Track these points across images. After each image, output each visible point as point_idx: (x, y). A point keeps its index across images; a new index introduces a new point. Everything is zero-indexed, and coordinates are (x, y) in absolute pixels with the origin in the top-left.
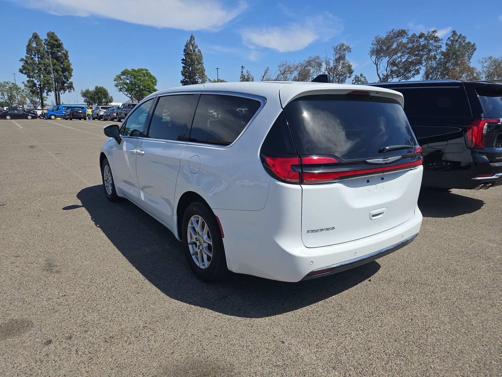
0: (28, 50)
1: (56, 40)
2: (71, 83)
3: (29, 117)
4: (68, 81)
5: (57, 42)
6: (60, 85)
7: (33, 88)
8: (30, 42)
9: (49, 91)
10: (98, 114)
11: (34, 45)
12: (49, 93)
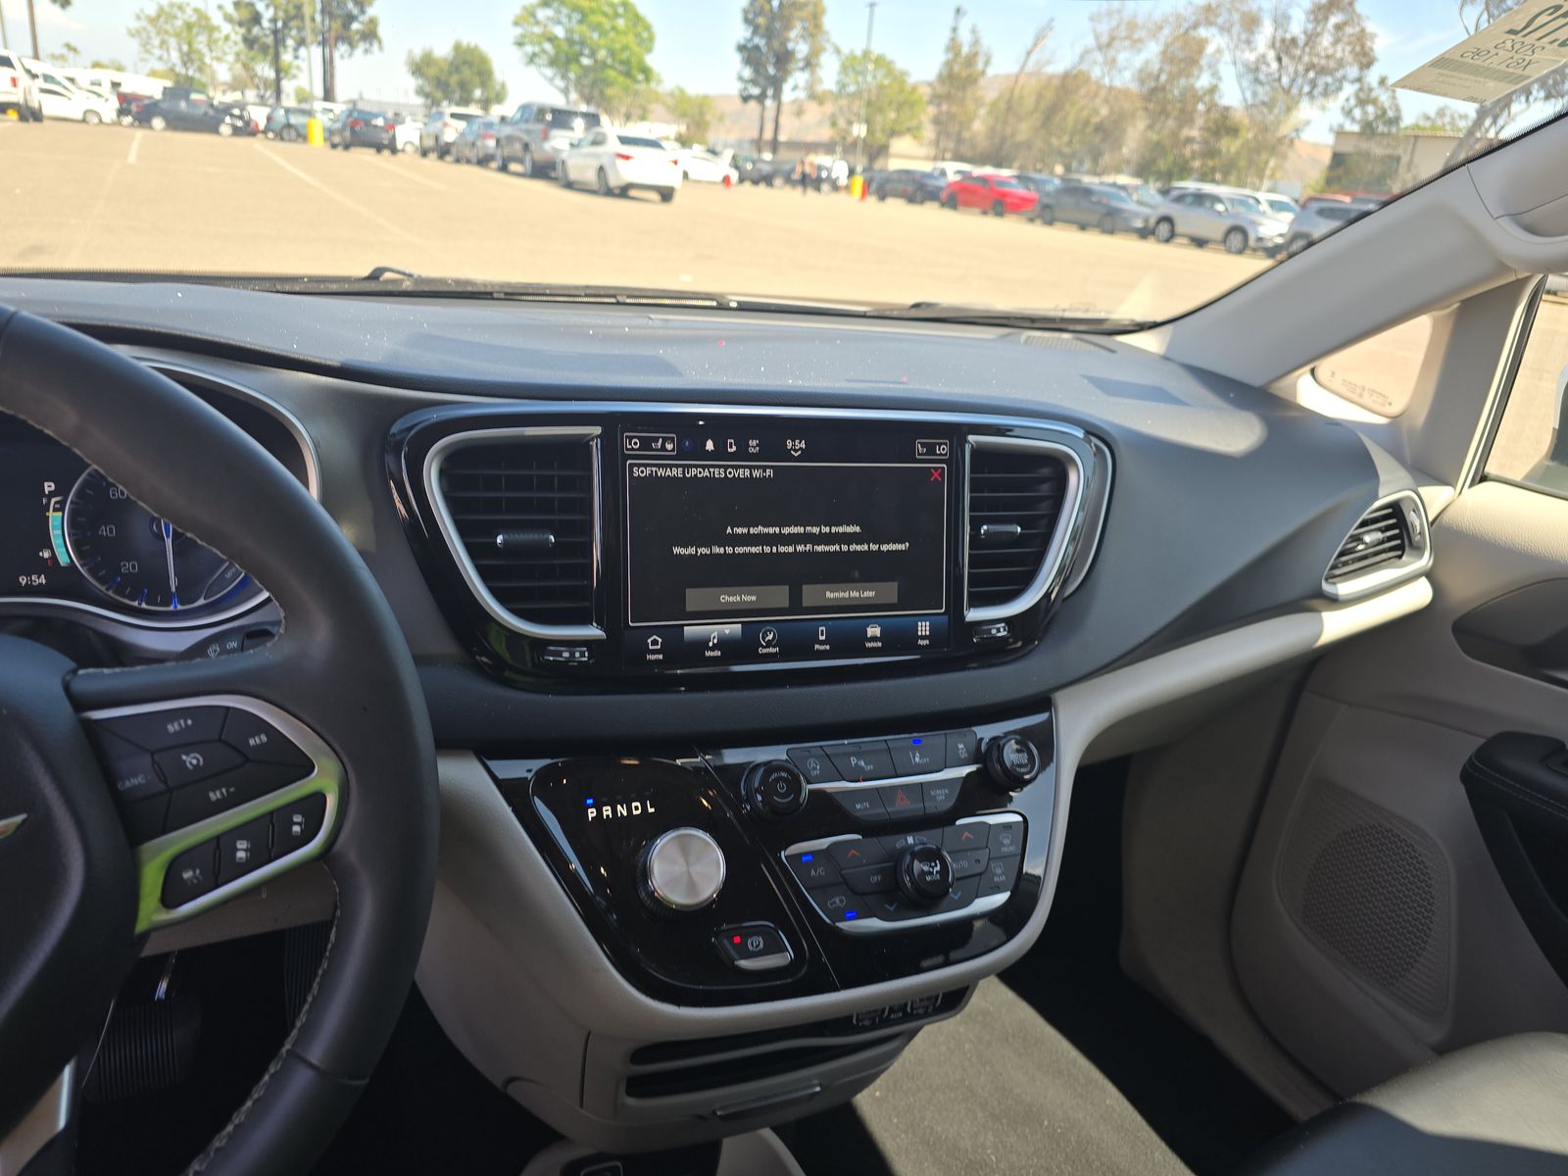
2: (373, 22)
3: (225, 129)
4: (363, 12)
6: (337, 25)
7: (249, 31)
9: (301, 42)
10: (437, 139)
12: (303, 51)
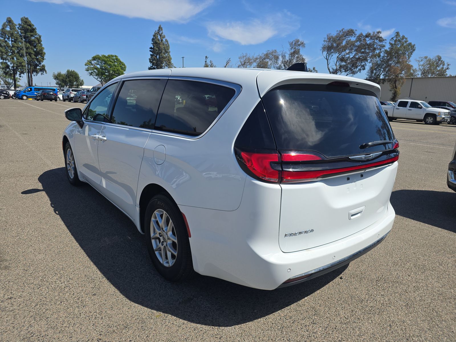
0: (2, 33)
1: (30, 25)
2: (43, 66)
3: (2, 97)
4: (40, 64)
5: (31, 27)
6: (32, 68)
7: (6, 70)
8: (4, 26)
9: (22, 72)
10: (68, 96)
11: (8, 29)
12: (22, 75)
